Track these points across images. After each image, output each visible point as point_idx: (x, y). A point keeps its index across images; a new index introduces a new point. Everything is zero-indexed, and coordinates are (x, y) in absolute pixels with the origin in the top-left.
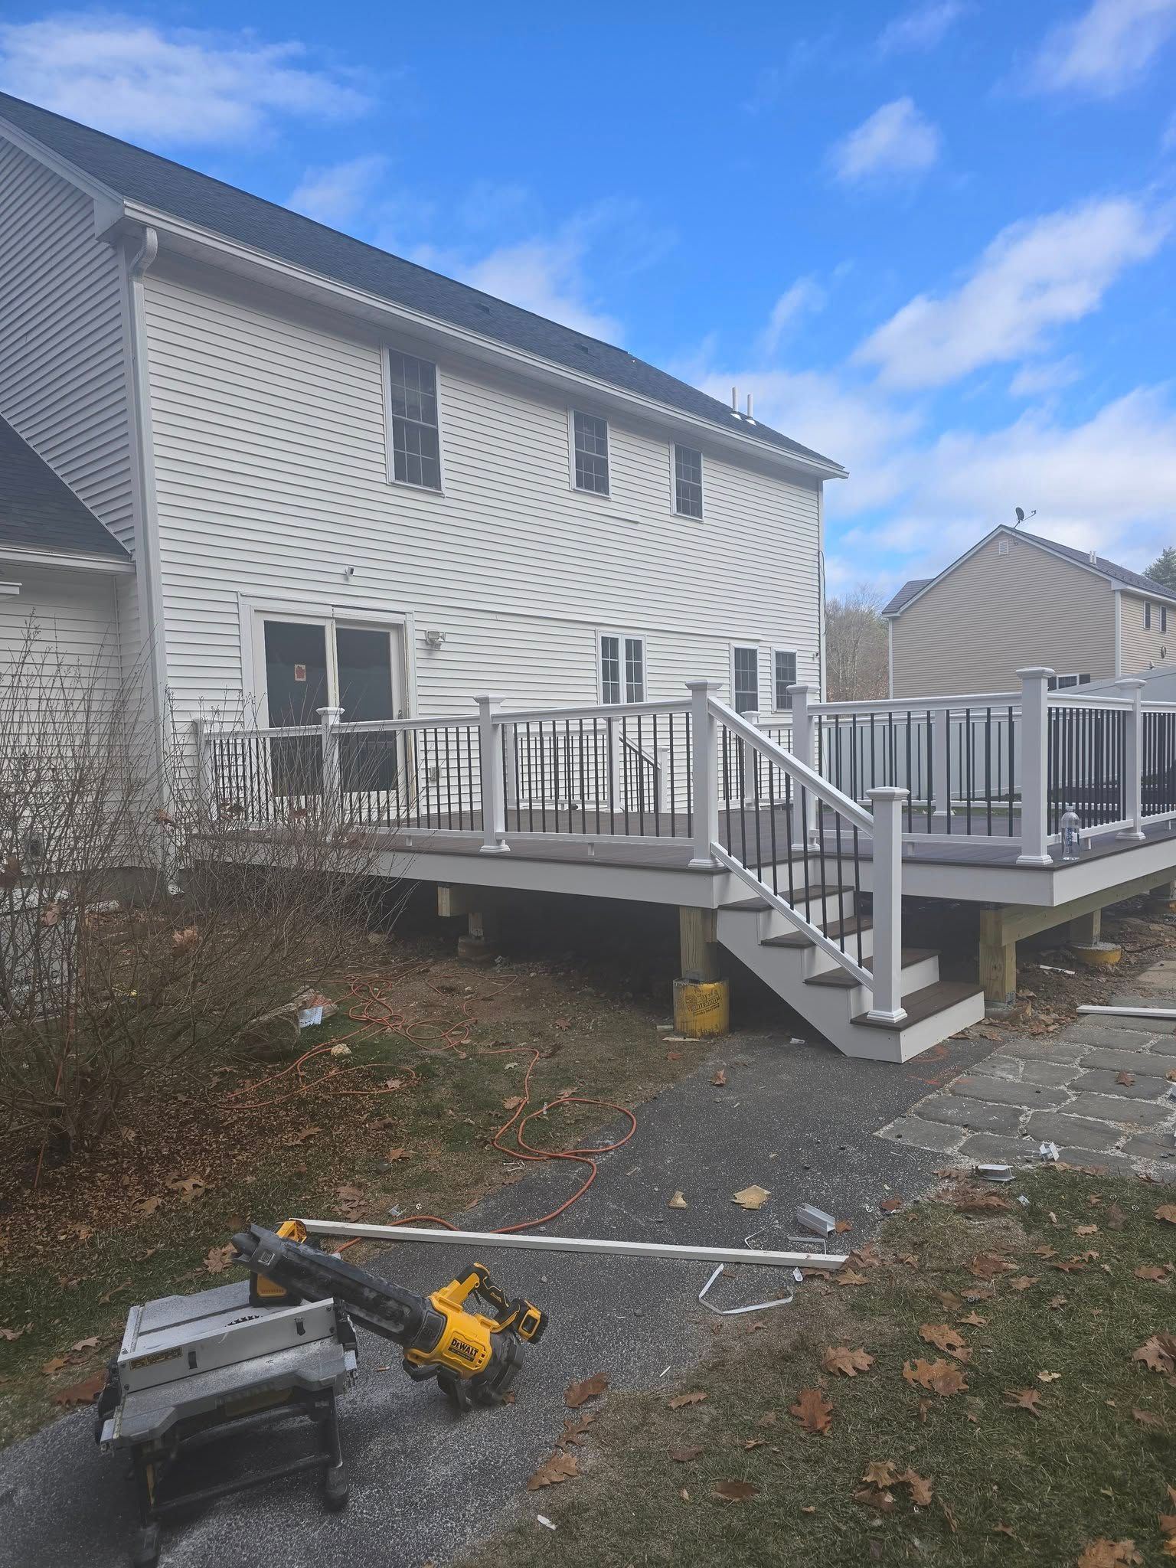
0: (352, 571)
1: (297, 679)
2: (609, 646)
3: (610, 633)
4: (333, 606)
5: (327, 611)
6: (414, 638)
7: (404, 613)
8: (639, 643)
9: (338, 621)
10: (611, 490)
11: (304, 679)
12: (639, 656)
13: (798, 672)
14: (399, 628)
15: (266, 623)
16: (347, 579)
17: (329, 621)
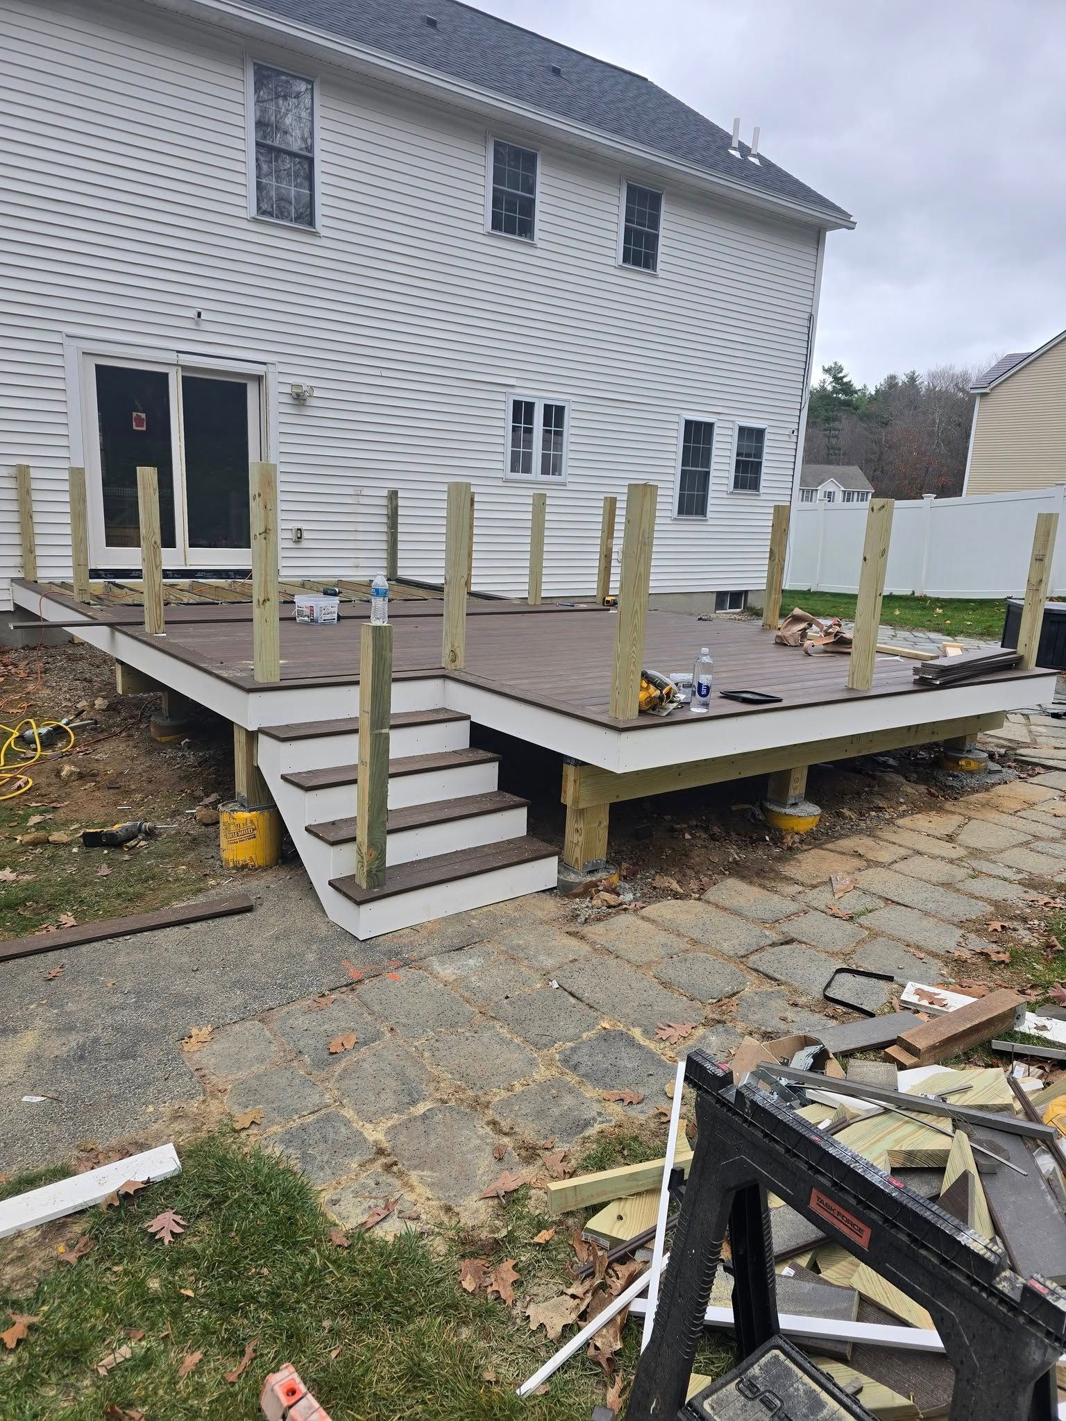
0: (199, 315)
1: (135, 428)
2: (522, 411)
3: (525, 395)
4: (178, 352)
5: (172, 358)
6: (277, 389)
7: (264, 364)
8: (560, 410)
9: (184, 368)
10: (537, 234)
11: (144, 429)
12: (560, 423)
13: (766, 450)
14: (259, 379)
15: (97, 366)
16: (197, 324)
17: (175, 368)
